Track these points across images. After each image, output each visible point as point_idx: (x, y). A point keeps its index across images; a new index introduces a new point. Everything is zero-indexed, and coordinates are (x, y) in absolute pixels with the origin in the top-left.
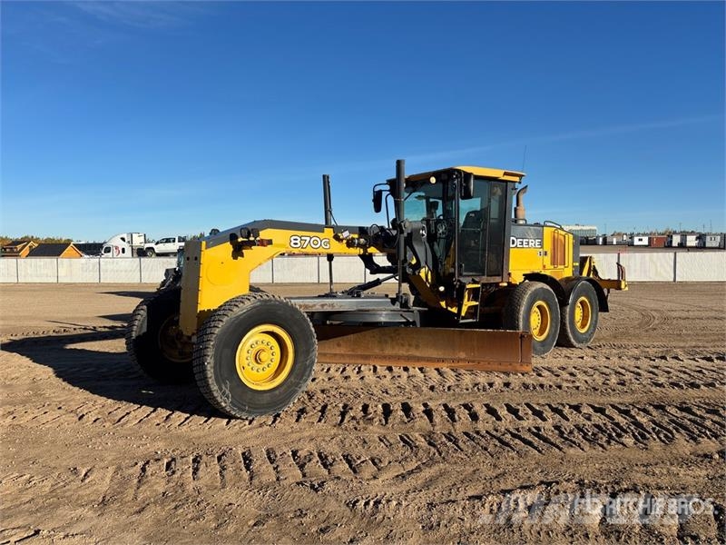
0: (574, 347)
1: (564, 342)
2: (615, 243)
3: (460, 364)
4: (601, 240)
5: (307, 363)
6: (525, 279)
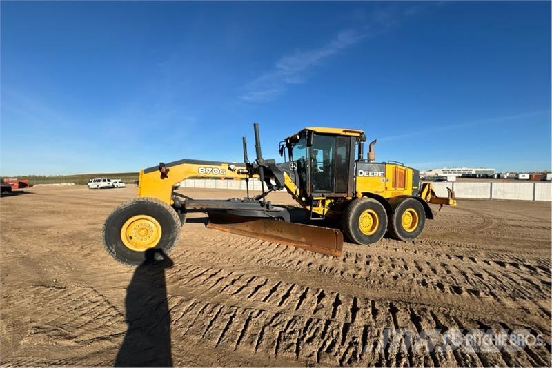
0: (400, 240)
1: (391, 235)
2: (506, 177)
3: (302, 245)
4: (496, 176)
5: (170, 238)
6: (363, 196)
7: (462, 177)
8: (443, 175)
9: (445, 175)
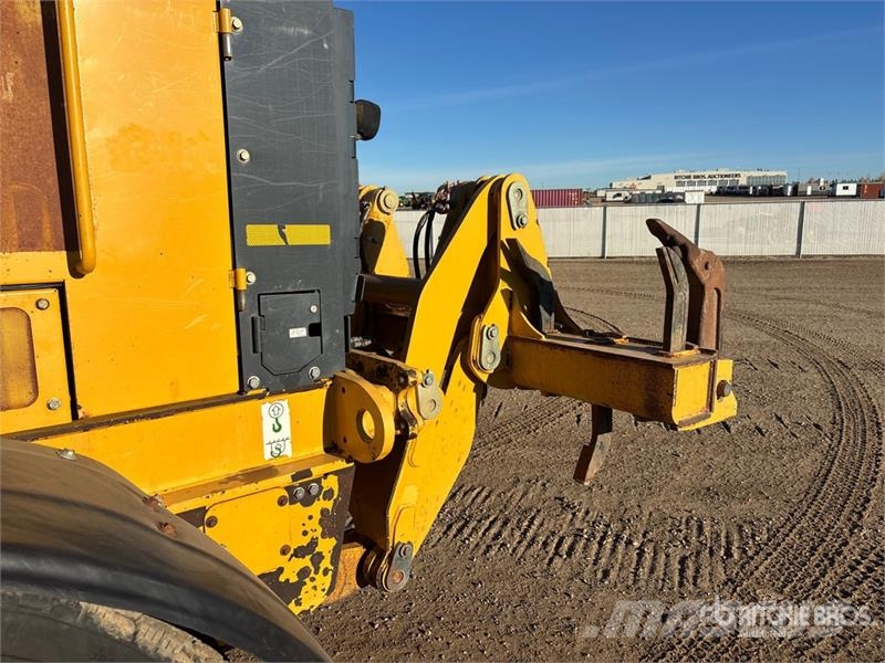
2: (809, 193)
4: (790, 188)
7: (718, 193)
8: (676, 189)
9: (681, 189)
